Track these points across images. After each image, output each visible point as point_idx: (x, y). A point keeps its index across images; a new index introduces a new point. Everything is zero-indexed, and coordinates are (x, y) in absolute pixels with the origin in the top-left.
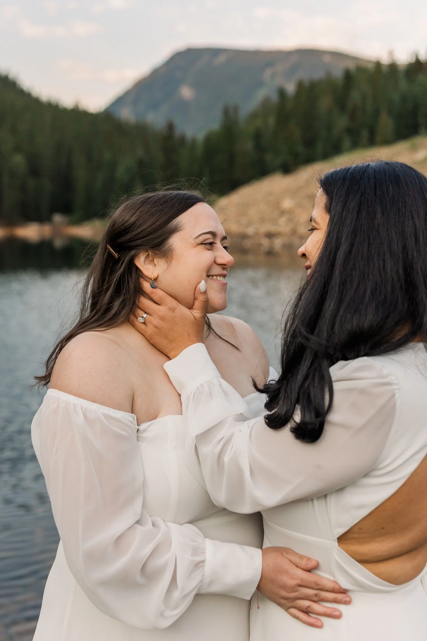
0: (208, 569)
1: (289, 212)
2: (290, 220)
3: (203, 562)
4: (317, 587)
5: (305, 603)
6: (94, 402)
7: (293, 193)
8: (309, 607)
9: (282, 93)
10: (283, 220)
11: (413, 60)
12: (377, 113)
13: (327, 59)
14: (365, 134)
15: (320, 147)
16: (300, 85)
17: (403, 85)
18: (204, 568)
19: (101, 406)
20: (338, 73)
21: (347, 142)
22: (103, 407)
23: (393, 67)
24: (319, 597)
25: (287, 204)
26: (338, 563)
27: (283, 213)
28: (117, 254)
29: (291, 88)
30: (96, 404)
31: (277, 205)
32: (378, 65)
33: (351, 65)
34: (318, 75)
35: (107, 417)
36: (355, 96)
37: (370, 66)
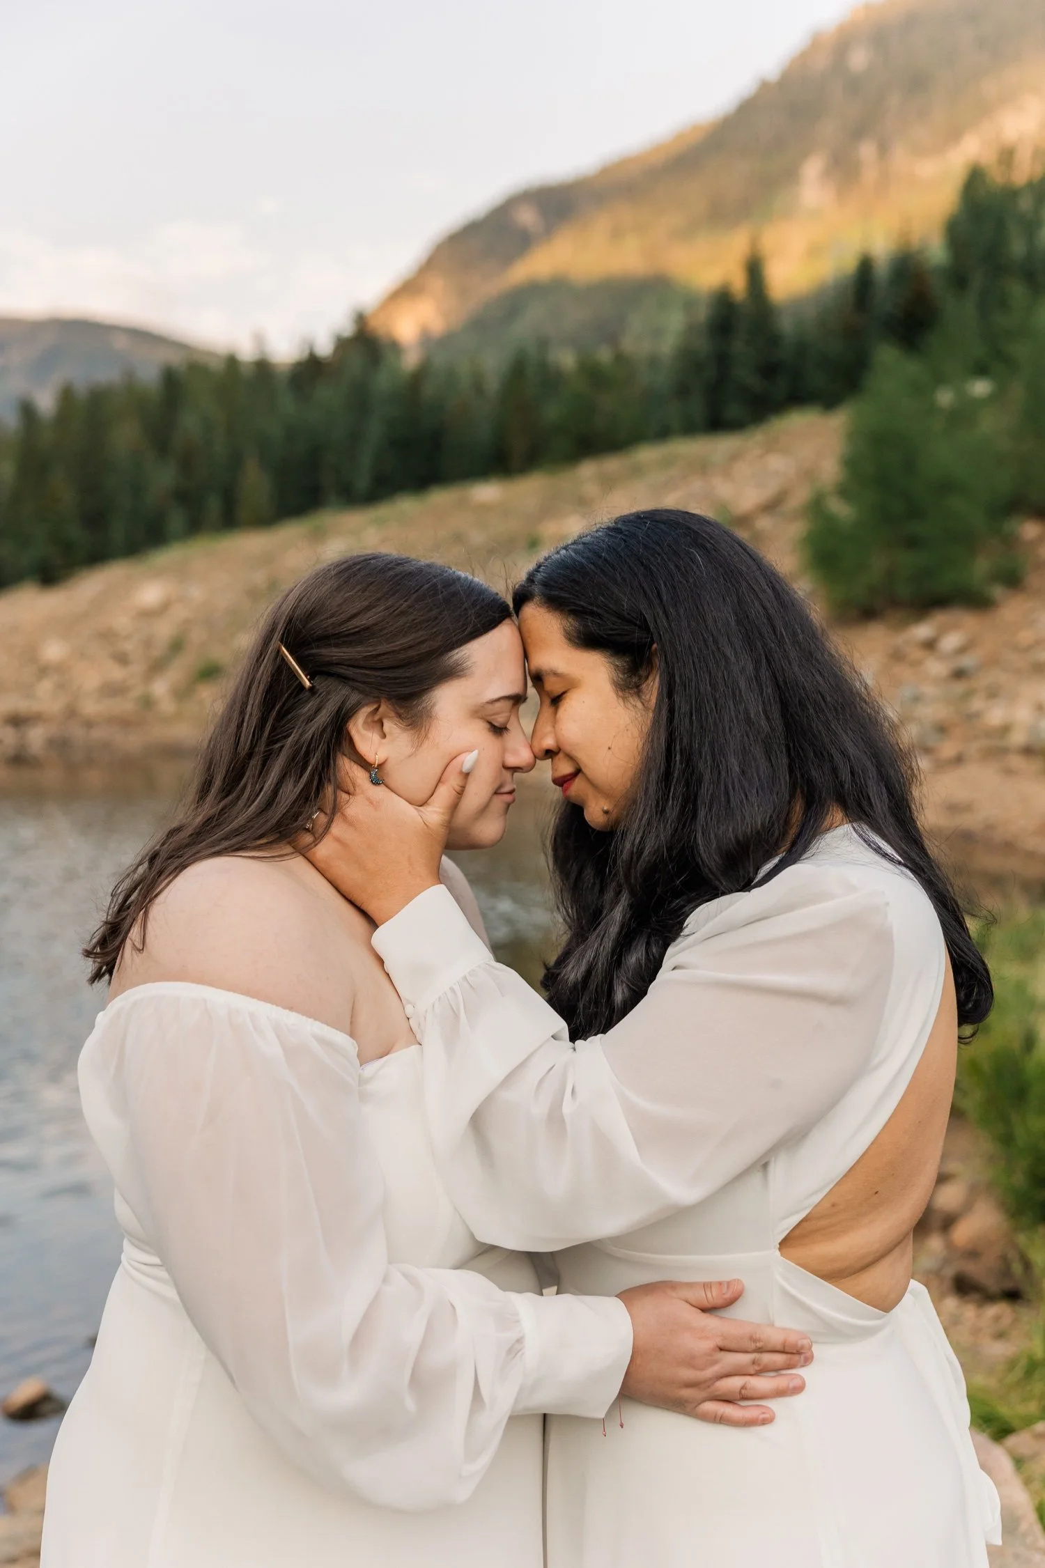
0: (531, 1352)
1: (60, 669)
2: (61, 687)
3: (519, 1341)
4: (753, 1346)
5: (735, 1383)
6: (291, 1009)
7: (66, 627)
8: (743, 1387)
9: (27, 411)
10: (46, 687)
11: (305, 355)
12: (236, 461)
13: (121, 343)
14: (214, 504)
15: (118, 531)
16: (66, 396)
17: (287, 403)
18: (523, 1354)
19: (304, 1018)
20: (149, 373)
21: (176, 520)
22: (310, 1020)
23: (263, 367)
24: (759, 1365)
25: (53, 651)
26: (786, 1293)
27: (43, 671)
28: (308, 677)
29: (46, 402)
30: (294, 1013)
31: (30, 654)
32: (232, 362)
33: (175, 359)
34: (107, 375)
35: (323, 1041)
36: (189, 423)
37: (216, 366)
